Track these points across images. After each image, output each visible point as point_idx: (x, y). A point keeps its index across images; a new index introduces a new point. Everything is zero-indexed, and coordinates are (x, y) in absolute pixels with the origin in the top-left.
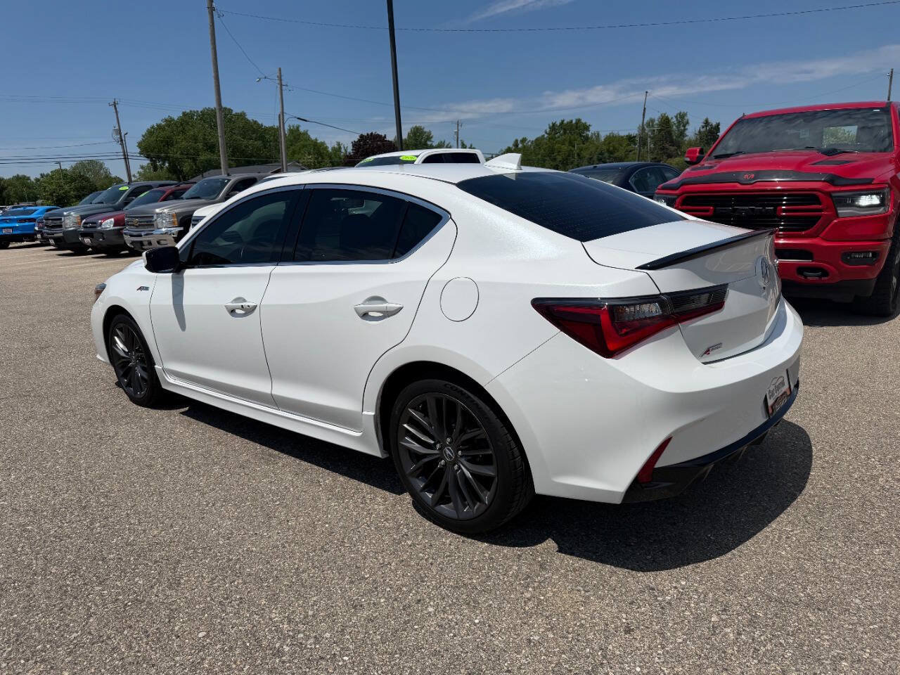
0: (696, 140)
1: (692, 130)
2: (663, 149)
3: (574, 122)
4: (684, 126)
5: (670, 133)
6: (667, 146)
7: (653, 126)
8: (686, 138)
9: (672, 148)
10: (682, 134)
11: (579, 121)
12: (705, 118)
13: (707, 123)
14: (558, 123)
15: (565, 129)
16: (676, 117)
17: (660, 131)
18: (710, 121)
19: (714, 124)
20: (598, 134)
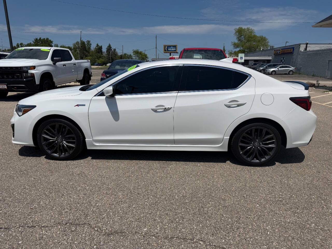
0: (95, 51)
1: (93, 47)
2: (83, 53)
3: (46, 39)
4: (90, 45)
5: (85, 47)
6: (85, 52)
7: (78, 44)
8: (91, 50)
9: (87, 53)
10: (89, 48)
11: (47, 39)
12: (97, 43)
13: (98, 45)
14: (38, 39)
15: (42, 41)
16: (87, 42)
17: (81, 46)
18: (99, 44)
19: (100, 46)
20: (57, 45)
